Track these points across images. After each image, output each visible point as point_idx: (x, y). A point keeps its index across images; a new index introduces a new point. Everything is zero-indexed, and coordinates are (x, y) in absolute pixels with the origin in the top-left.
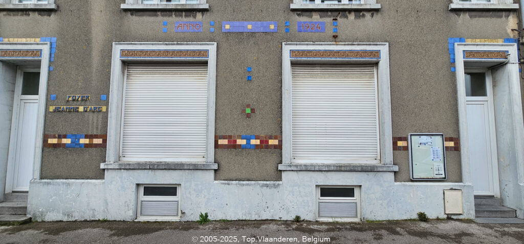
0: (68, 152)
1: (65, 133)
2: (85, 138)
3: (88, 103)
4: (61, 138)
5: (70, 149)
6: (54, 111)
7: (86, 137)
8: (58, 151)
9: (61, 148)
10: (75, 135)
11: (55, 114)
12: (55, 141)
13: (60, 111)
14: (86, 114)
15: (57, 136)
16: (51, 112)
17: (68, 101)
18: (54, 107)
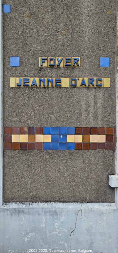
0: (47, 157)
1: (39, 125)
2: (76, 134)
3: (77, 72)
4: (34, 134)
5: (51, 152)
6: (19, 86)
7: (77, 131)
8: (31, 155)
9: (35, 151)
10: (58, 129)
11: (21, 91)
12: (23, 138)
13: (28, 86)
14: (75, 91)
15: (26, 129)
16: (12, 88)
17: (41, 68)
18: (18, 79)
